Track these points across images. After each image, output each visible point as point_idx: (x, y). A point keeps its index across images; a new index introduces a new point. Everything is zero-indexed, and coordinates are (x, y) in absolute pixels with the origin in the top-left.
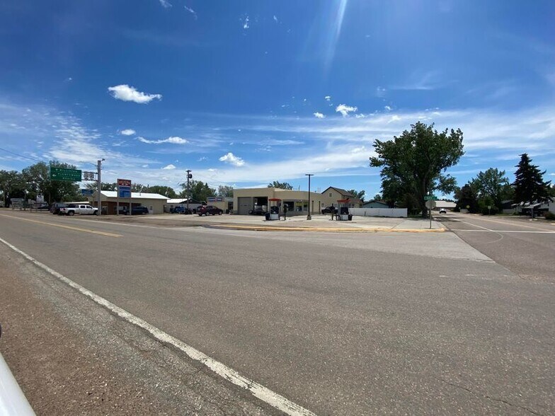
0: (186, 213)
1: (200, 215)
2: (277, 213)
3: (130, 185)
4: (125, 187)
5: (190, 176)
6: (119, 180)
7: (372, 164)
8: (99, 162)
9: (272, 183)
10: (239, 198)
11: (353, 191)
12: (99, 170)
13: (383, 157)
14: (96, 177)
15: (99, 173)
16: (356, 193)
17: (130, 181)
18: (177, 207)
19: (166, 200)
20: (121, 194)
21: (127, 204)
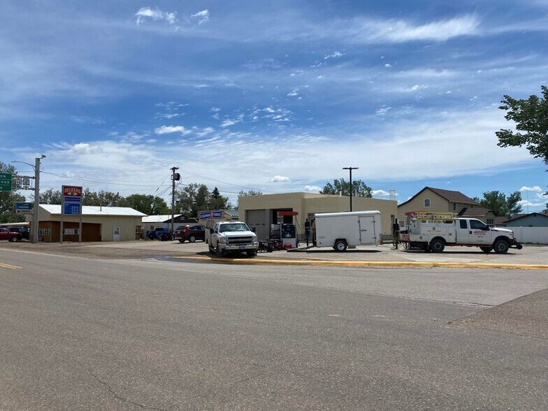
0: (164, 239)
1: (182, 242)
2: (293, 236)
3: (80, 195)
4: (72, 197)
5: (177, 177)
6: (65, 187)
7: (502, 141)
8: (38, 160)
9: (332, 183)
10: (247, 211)
11: (495, 193)
12: (37, 172)
13: (524, 128)
14: (32, 183)
15: (37, 178)
16: (502, 198)
17: (80, 188)
18: (157, 229)
19: (141, 217)
20: (67, 210)
21: (75, 225)
